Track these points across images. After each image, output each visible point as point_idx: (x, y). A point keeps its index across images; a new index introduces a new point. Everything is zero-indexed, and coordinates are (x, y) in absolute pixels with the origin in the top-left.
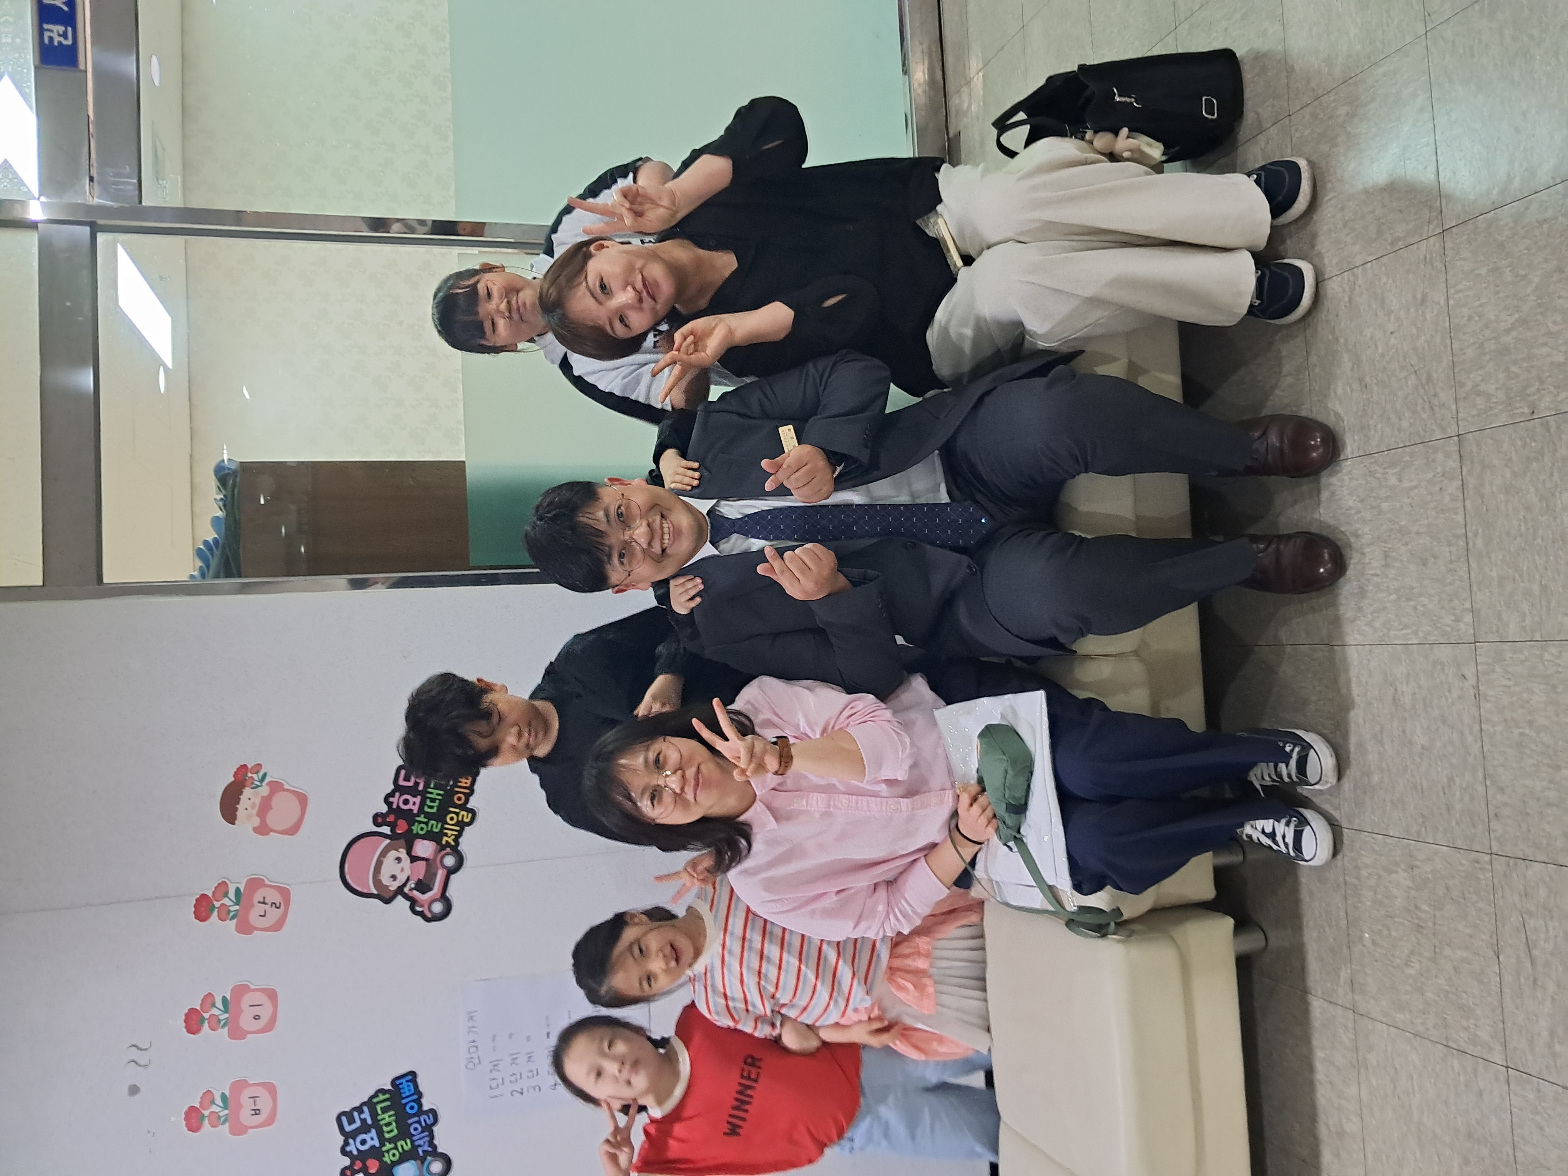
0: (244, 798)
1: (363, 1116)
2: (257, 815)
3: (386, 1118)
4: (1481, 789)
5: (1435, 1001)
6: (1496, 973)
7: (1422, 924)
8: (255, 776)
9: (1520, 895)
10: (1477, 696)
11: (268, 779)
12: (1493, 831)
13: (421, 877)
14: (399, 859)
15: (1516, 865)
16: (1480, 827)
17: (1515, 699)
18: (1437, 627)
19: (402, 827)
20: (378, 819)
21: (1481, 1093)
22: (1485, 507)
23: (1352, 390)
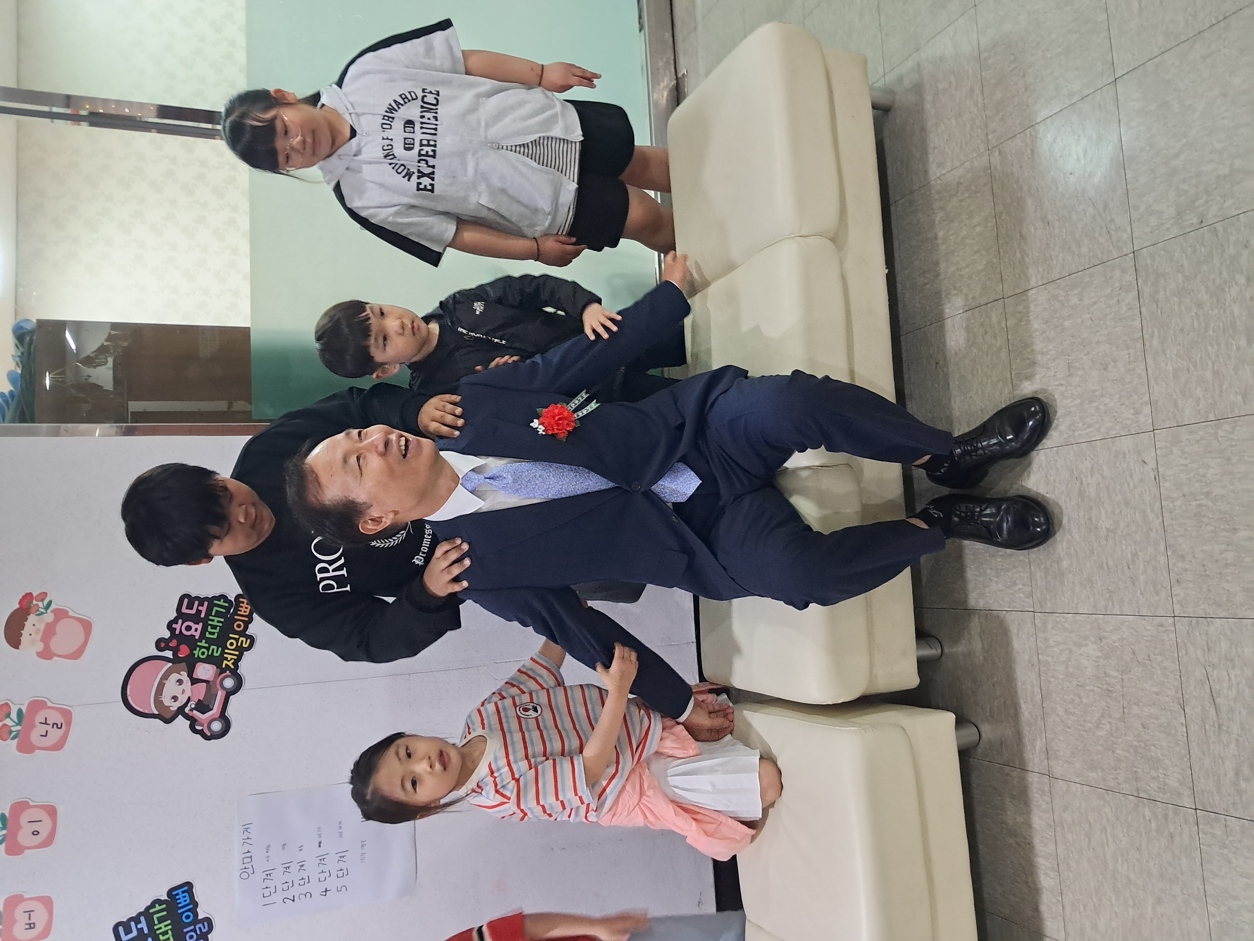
0: (28, 624)
1: (139, 926)
2: (41, 641)
3: (163, 927)
4: (1162, 560)
5: (1126, 757)
6: (1182, 724)
7: (1111, 689)
8: (40, 604)
9: (1203, 649)
10: (1157, 477)
11: (53, 607)
12: (1177, 595)
13: (202, 699)
14: (180, 682)
15: (1198, 623)
16: (1163, 594)
17: (1192, 475)
18: (1118, 422)
19: (184, 651)
20: (161, 644)
21: (1172, 836)
22: (1159, 311)
23: (1036, 229)
